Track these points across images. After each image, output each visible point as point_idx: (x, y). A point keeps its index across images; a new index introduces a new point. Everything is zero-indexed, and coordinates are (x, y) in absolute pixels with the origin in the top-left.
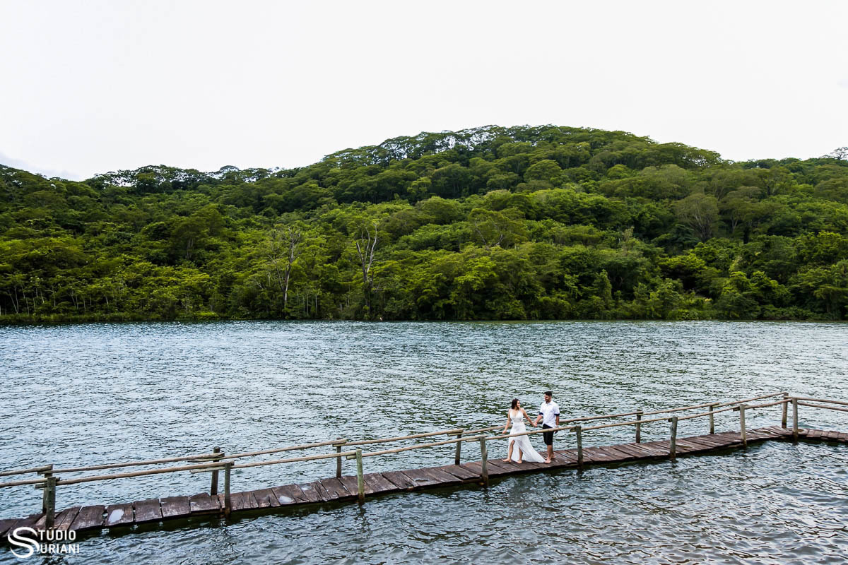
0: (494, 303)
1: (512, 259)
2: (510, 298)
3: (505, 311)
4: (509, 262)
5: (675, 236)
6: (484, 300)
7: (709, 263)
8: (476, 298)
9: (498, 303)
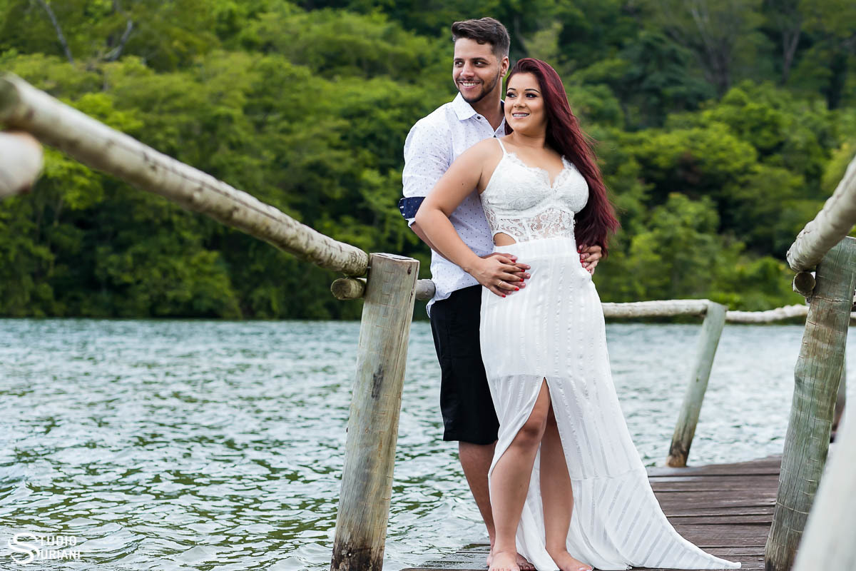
0: (129, 258)
1: (189, 109)
2: (182, 241)
3: (167, 287)
4: (183, 118)
5: (636, 70)
6: (90, 248)
7: (764, 154)
8: (66, 240)
9: (141, 259)
